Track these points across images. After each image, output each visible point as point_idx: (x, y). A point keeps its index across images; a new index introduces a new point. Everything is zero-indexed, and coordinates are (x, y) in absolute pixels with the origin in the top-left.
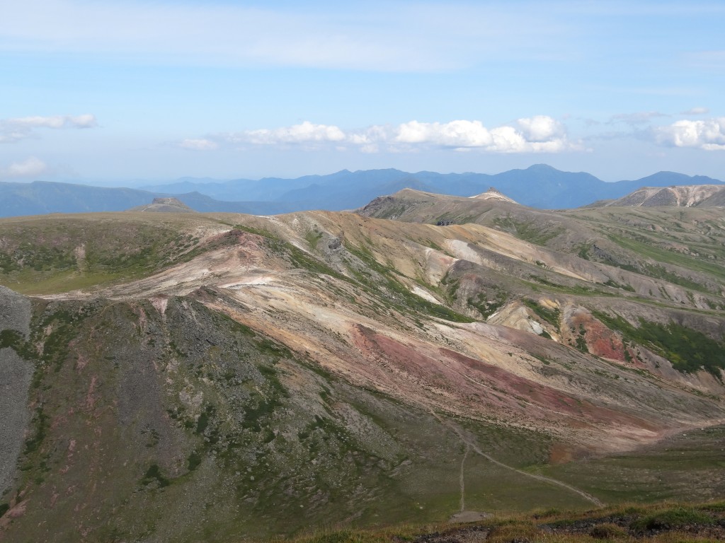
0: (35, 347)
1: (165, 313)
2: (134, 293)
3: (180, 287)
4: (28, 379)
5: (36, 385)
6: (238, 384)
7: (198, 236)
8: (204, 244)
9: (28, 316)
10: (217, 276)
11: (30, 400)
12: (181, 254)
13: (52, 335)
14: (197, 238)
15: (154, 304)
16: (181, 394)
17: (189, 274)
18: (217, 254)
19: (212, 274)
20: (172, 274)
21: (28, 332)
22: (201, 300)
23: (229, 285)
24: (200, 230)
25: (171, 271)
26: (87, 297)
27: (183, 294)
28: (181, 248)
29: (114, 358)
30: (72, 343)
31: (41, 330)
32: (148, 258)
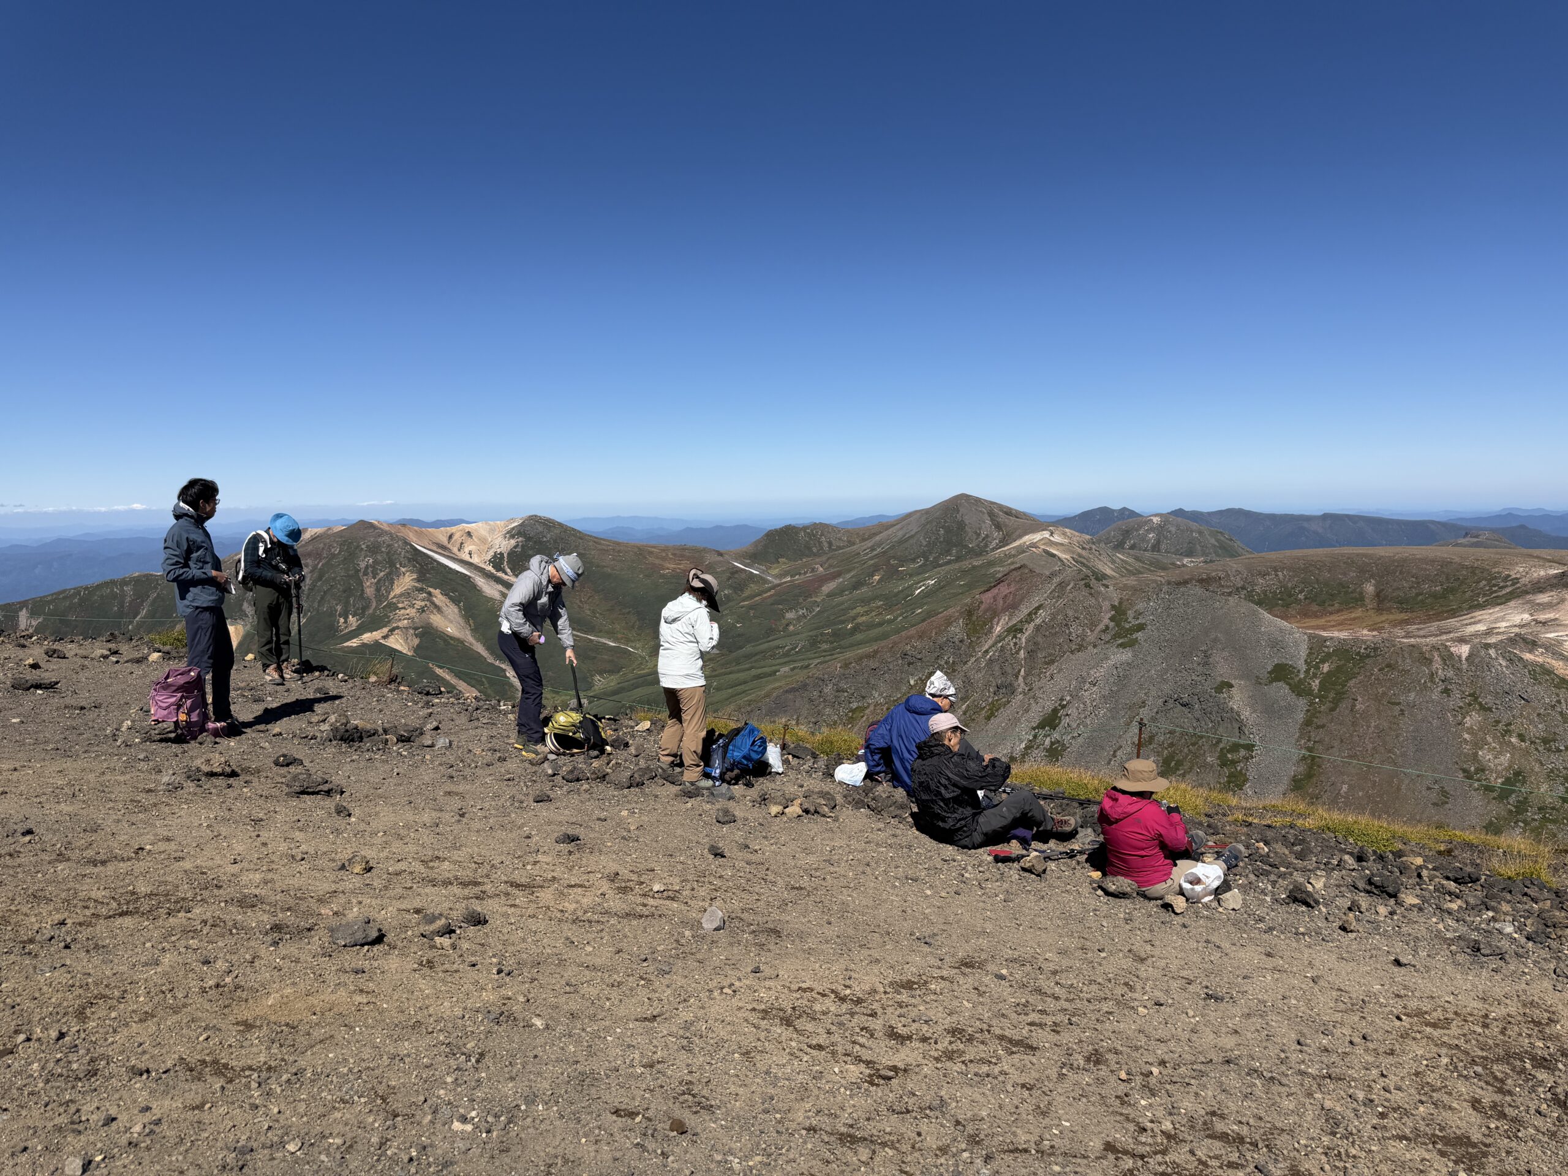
0: (1310, 684)
1: (1467, 659)
2: (1431, 636)
3: (1489, 632)
4: (1300, 716)
5: (1308, 723)
6: (1559, 750)
7: (1518, 576)
8: (1525, 585)
9: (1303, 652)
10: (1540, 622)
11: (1300, 737)
12: (1494, 595)
13: (1328, 672)
14: (1516, 578)
15: (1452, 649)
16: (1480, 753)
17: (1503, 619)
18: (1543, 598)
19: (1534, 620)
20: (1480, 618)
21: (1304, 667)
22: (1515, 649)
23: (1556, 634)
24: (1521, 569)
25: (1478, 614)
26: (1374, 636)
27: (1492, 640)
28: (1494, 589)
29: (1399, 704)
30: (1352, 683)
31: (1317, 667)
32: (1451, 598)
